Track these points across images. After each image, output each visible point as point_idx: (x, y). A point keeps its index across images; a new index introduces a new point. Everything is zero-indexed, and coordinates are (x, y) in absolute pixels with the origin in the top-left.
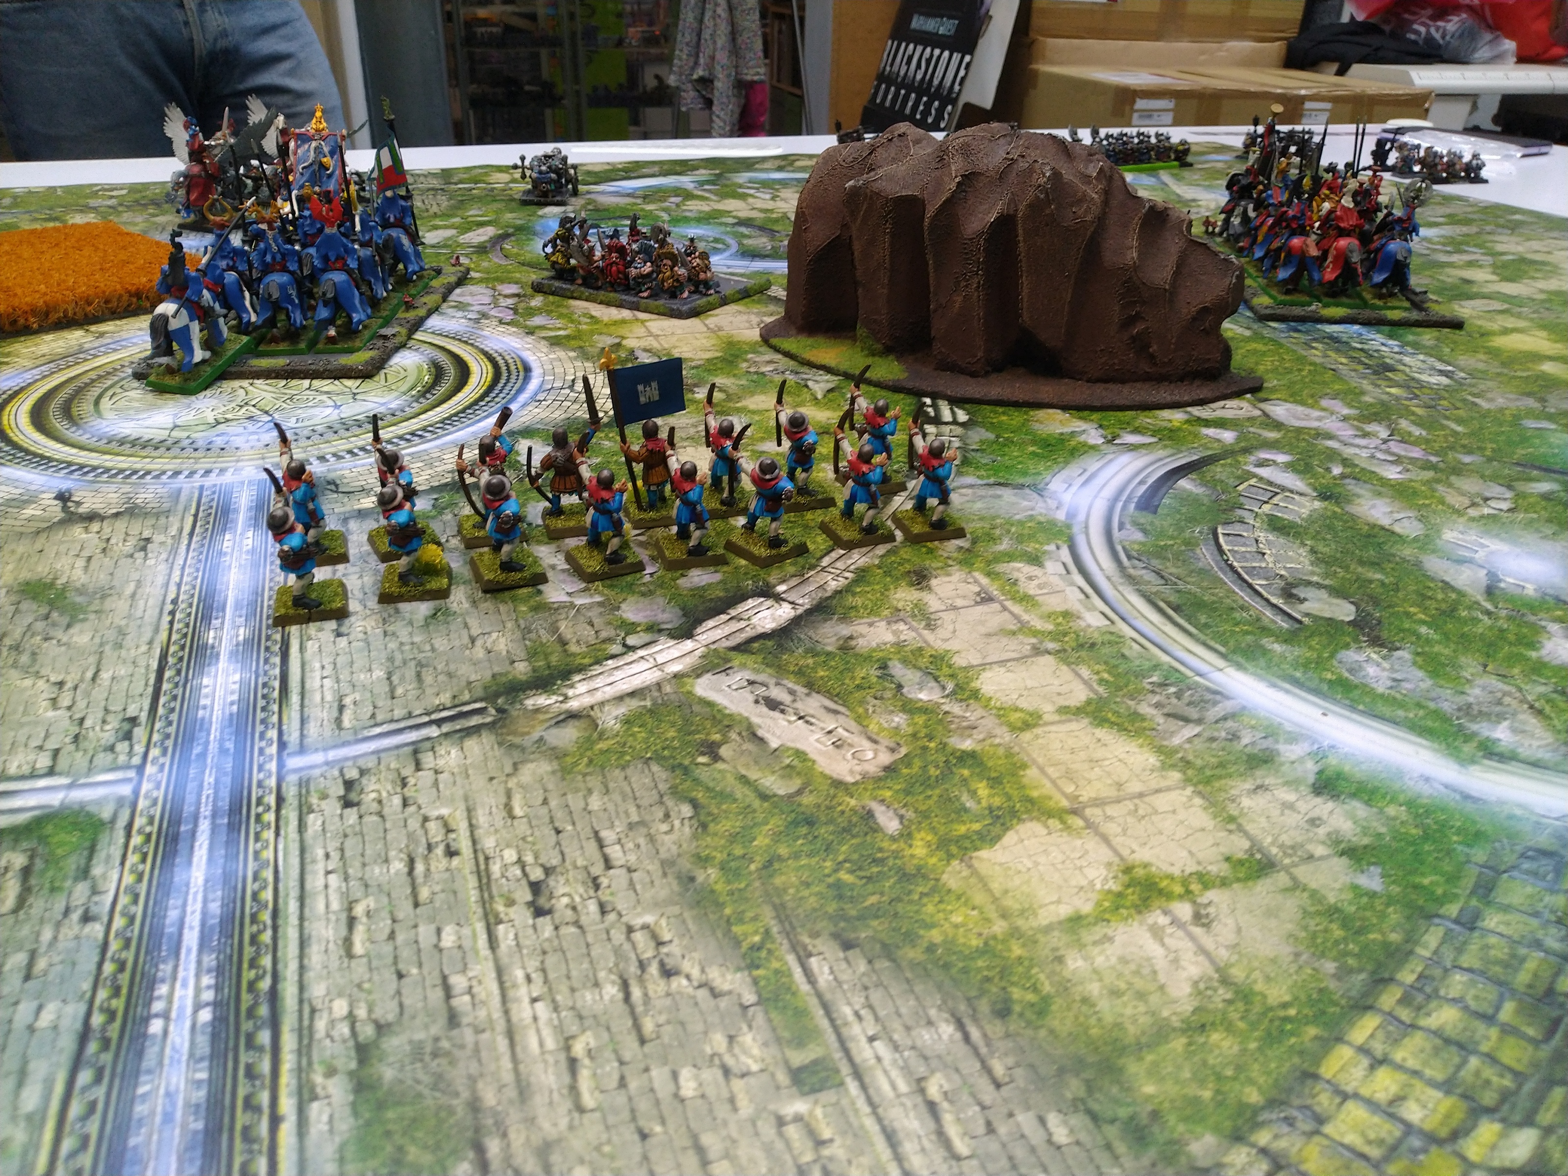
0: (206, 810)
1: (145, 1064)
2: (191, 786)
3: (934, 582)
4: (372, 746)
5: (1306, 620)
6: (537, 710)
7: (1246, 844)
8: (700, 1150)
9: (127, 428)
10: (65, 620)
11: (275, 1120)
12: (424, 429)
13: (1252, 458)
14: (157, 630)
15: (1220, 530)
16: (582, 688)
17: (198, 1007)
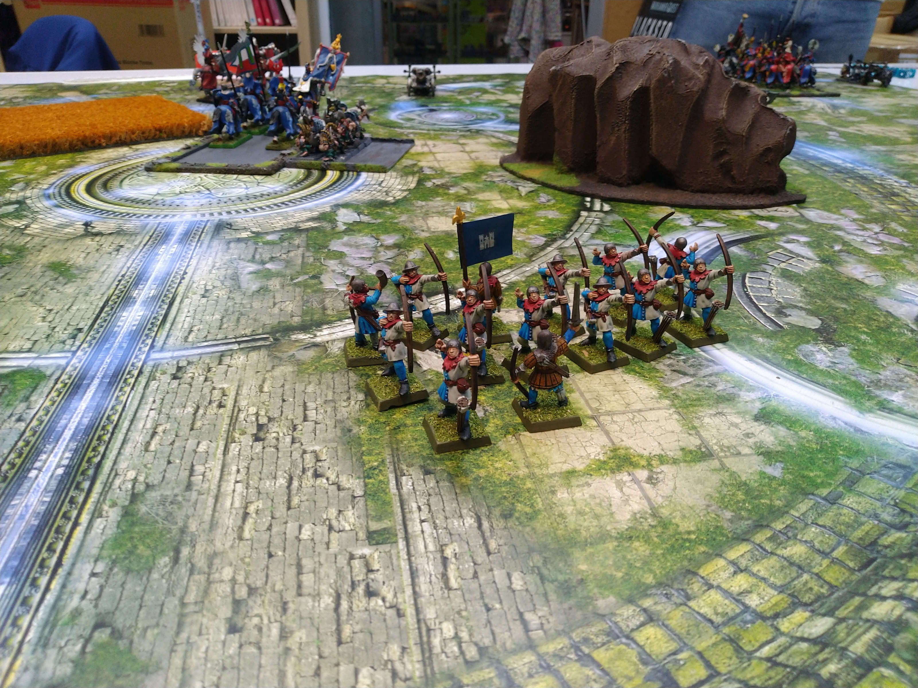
0: (100, 375)
1: (20, 491)
2: (97, 363)
4: (200, 351)
5: (786, 327)
6: (297, 341)
7: (698, 442)
8: (299, 567)
9: (132, 194)
10: (64, 281)
11: (76, 524)
12: (290, 201)
13: (784, 238)
14: (109, 288)
15: (748, 275)
16: (325, 332)
17: (58, 466)
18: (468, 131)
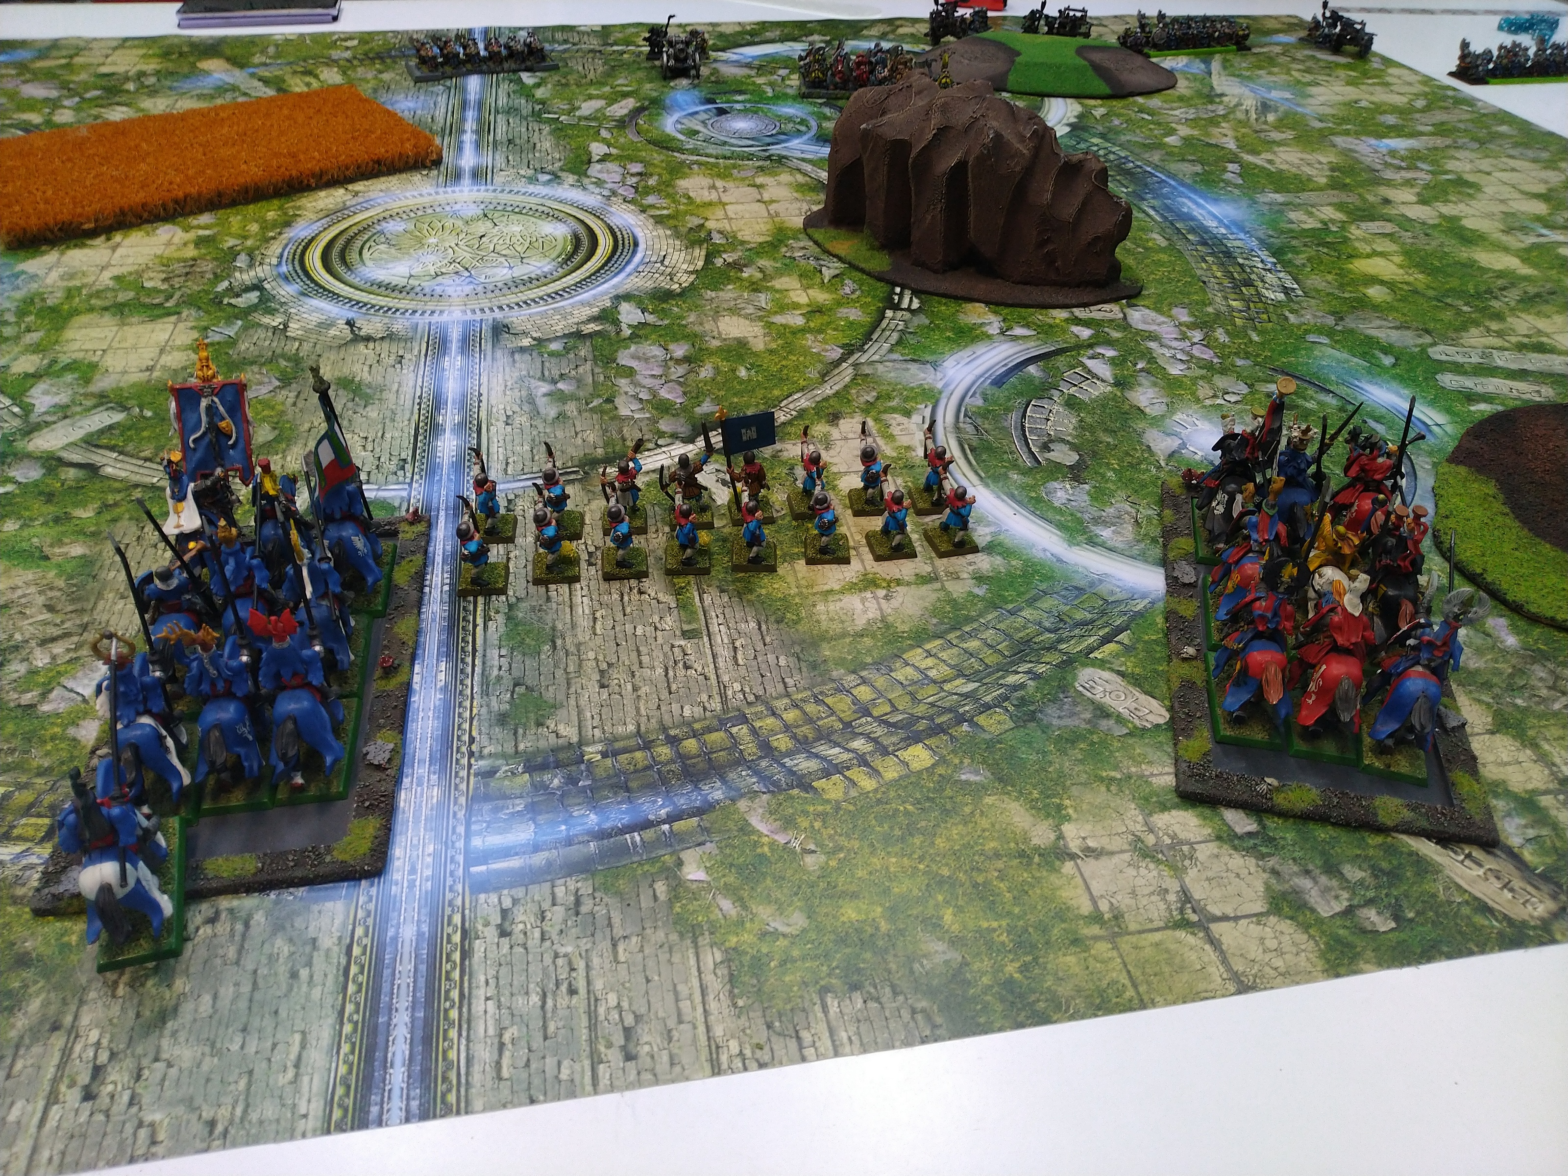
0: (443, 506)
1: (424, 602)
2: (435, 495)
3: (842, 421)
4: (522, 484)
5: (1043, 463)
7: (930, 569)
9: (381, 275)
10: (363, 403)
11: (475, 626)
13: (1090, 352)
14: (412, 413)
15: (1033, 403)
17: (443, 585)
18: (769, 158)
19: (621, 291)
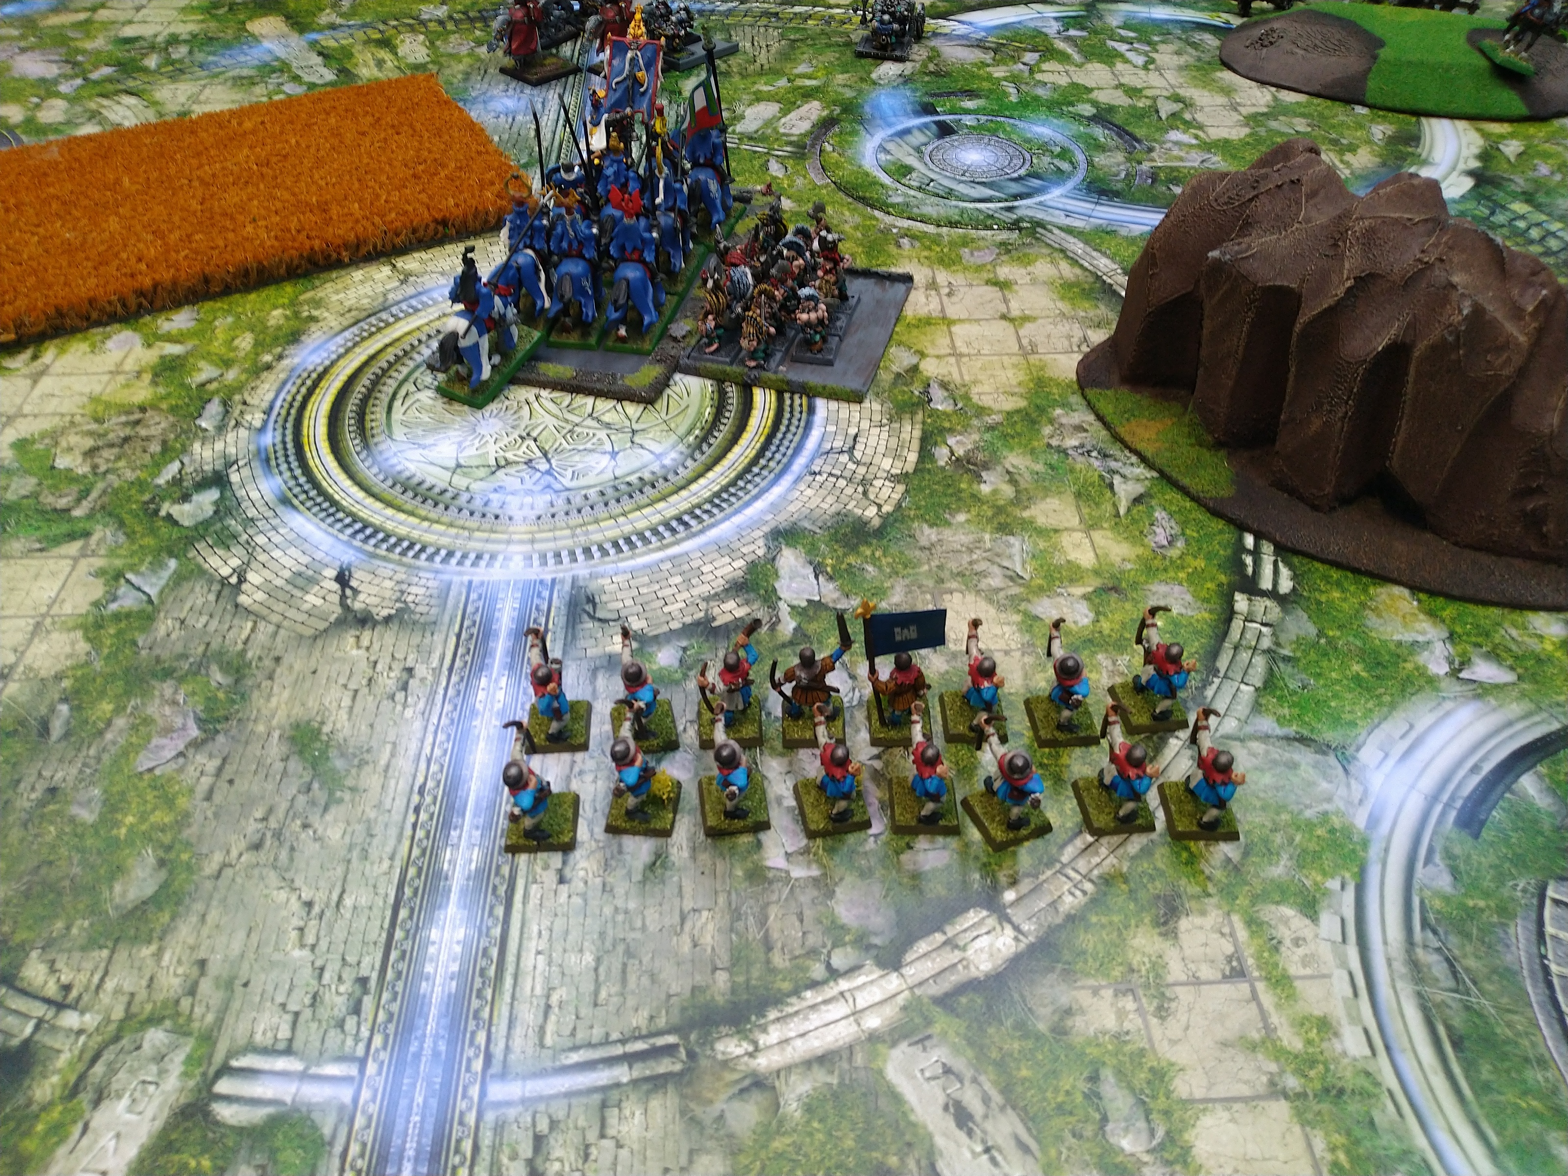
0: (410, 1148)
3: (1184, 924)
4: (566, 1083)
6: (725, 1064)
9: (413, 461)
10: (323, 798)
12: (692, 513)
14: (400, 837)
15: (1550, 891)
18: (1015, 225)
19: (782, 520)
